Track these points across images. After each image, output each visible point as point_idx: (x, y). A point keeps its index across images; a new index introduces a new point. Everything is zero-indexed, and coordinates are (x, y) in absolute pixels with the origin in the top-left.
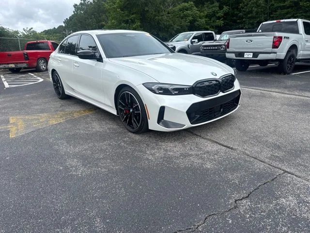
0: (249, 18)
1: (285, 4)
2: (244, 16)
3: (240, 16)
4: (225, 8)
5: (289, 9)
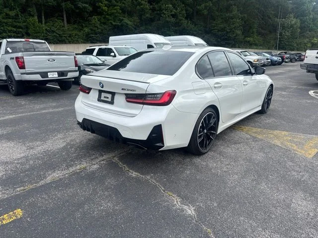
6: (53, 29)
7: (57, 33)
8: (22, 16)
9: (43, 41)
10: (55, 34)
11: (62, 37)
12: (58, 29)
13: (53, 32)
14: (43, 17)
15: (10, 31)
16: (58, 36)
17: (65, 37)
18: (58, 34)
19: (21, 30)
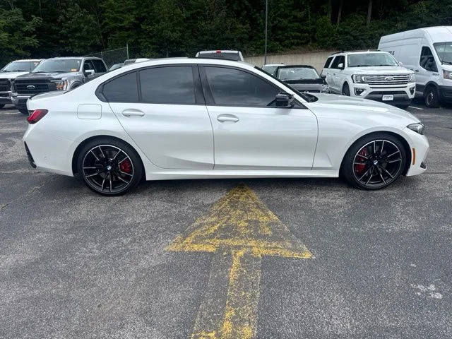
0: (78, 38)
1: (122, 25)
2: (69, 35)
3: (62, 35)
4: (36, 19)
5: (130, 32)
6: (348, 29)
7: (351, 35)
8: (312, 17)
9: (236, 52)
10: (348, 36)
11: (358, 40)
12: (355, 29)
13: (347, 33)
14: (340, 14)
15: (294, 37)
16: (352, 38)
17: (362, 39)
18: (353, 37)
19: (307, 34)
